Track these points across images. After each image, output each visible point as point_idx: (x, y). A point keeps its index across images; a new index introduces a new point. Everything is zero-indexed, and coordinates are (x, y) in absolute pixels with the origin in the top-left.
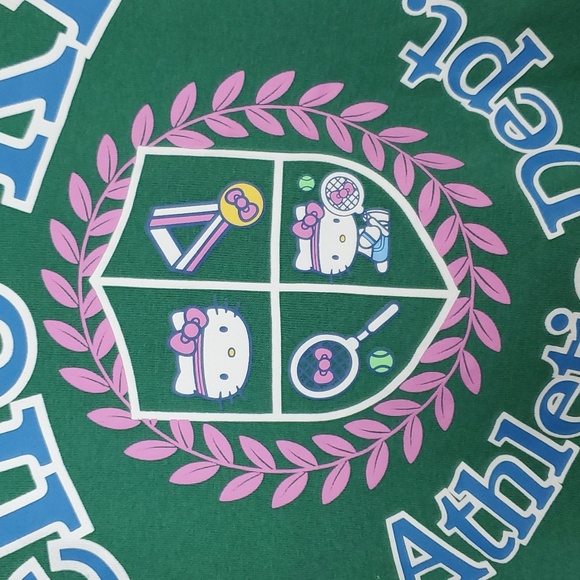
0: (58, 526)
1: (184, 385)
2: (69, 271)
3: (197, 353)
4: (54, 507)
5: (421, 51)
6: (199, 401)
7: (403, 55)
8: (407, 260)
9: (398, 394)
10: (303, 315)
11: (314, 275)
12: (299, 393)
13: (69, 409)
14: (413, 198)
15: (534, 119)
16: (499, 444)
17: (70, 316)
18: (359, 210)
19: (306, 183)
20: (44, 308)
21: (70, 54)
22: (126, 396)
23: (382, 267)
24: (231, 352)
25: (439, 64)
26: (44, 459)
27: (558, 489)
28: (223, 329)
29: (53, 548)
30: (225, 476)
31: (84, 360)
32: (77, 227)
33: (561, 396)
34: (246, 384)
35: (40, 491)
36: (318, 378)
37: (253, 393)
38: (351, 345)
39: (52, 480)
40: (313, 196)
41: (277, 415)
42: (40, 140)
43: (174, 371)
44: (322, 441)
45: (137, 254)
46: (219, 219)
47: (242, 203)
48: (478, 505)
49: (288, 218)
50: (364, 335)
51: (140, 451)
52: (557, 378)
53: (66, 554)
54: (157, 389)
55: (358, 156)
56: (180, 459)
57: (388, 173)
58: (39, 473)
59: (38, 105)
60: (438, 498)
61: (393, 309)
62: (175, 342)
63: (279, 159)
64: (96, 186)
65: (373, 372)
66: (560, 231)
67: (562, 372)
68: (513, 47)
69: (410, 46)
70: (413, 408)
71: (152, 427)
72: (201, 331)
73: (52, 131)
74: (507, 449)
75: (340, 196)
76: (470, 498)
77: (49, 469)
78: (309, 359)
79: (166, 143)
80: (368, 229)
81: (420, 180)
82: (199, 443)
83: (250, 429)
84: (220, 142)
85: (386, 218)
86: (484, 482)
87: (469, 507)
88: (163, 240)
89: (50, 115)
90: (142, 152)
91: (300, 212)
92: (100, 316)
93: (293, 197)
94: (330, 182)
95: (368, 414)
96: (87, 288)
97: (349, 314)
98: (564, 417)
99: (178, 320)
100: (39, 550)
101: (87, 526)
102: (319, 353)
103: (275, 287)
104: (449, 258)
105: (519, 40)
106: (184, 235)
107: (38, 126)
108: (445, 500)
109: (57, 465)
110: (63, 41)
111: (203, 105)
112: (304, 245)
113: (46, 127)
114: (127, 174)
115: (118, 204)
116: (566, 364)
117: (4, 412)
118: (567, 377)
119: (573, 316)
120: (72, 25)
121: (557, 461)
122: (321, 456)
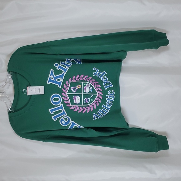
0: (64, 115)
1: (75, 102)
2: (64, 93)
3: (76, 100)
4: (64, 113)
5: (95, 73)
6: (76, 104)
7: (93, 73)
8: (94, 91)
9: (93, 103)
10: (85, 96)
11: (86, 93)
12: (85, 103)
13: (65, 105)
14: (94, 86)
15: (105, 79)
16: (103, 107)
17: (65, 97)
18: (90, 87)
19: (85, 85)
20: (62, 96)
21: (64, 74)
22: (70, 104)
23: (92, 92)
24: (79, 100)
25: (97, 74)
26: (63, 109)
28: (78, 98)
30: (78, 110)
31: (66, 101)
32: (65, 89)
33: (108, 103)
35: (63, 112)
37: (81, 103)
38: (89, 99)
39: (63, 111)
40: (85, 86)
41: (83, 105)
42: (61, 81)
43: (74, 101)
44: (87, 107)
45: (70, 91)
46: (77, 88)
47: (79, 86)
48: (101, 113)
49: (83, 88)
51: (71, 108)
52: (108, 101)
53: (65, 117)
54: (72, 103)
55: (89, 82)
56: (74, 109)
57: (92, 84)
58: (62, 110)
59: (61, 78)
60: (98, 112)
61: (93, 96)
63: (82, 82)
64: (66, 85)
66: (107, 89)
68: (103, 73)
70: (95, 104)
71: (72, 106)
72: (76, 98)
73: (62, 80)
75: (88, 86)
77: (63, 110)
78: (85, 100)
79: (72, 81)
80: (90, 89)
81: (95, 84)
82: (76, 107)
83: (80, 106)
84: (77, 81)
85: (92, 88)
86: (102, 111)
88: (72, 90)
89: (62, 79)
90: (70, 82)
91: (84, 87)
92: (67, 97)
93: (84, 86)
94: (87, 84)
95: (91, 105)
96: (66, 94)
97: (89, 96)
98: (109, 105)
100: (63, 117)
101: (67, 115)
103: (82, 94)
104: (97, 91)
106: (74, 89)
107: (61, 80)
109: (64, 110)
110: (63, 73)
111: (76, 78)
112: (85, 90)
114: (69, 84)
115: (68, 87)
116: (108, 100)
117: (59, 105)
118: (109, 101)
119: (108, 96)
120: (64, 71)
121: (109, 109)
122: (87, 109)
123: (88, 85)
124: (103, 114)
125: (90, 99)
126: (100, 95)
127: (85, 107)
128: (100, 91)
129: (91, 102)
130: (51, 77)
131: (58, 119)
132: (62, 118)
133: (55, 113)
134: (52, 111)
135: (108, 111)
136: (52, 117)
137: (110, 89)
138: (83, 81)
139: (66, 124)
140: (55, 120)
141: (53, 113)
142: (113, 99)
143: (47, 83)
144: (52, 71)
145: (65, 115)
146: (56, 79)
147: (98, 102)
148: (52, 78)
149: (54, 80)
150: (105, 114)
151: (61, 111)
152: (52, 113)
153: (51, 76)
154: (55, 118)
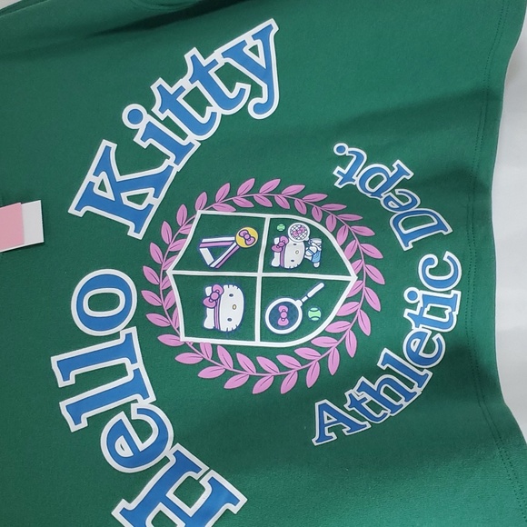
0: (138, 396)
1: (209, 323)
2: (157, 267)
3: (216, 307)
4: (136, 386)
5: (345, 172)
6: (216, 333)
7: (335, 173)
8: (329, 260)
9: (324, 333)
10: (273, 288)
11: (281, 269)
12: (269, 330)
13: (149, 334)
14: (335, 233)
16: (384, 368)
17: (155, 289)
18: (307, 239)
19: (281, 227)
20: (142, 284)
21: (170, 168)
22: (178, 329)
23: (317, 265)
24: (234, 307)
25: (354, 177)
26: (134, 361)
27: (419, 393)
28: (231, 295)
29: (134, 407)
30: (228, 375)
31: (159, 310)
32: (163, 246)
33: (418, 341)
34: (241, 324)
35: (130, 377)
36: (280, 322)
37: (244, 329)
38: (298, 304)
39: (137, 372)
40: (284, 233)
41: (257, 343)
42: (150, 206)
43: (204, 316)
44: (282, 358)
46: (235, 244)
47: (247, 237)
48: (370, 398)
49: (270, 244)
50: (305, 299)
51: (184, 358)
52: (415, 330)
53: (140, 411)
54: (194, 327)
55: (309, 215)
56: (204, 364)
57: (323, 223)
58: (130, 368)
59: (151, 191)
60: (347, 394)
61: (321, 286)
62: (206, 302)
63: (268, 217)
64: (175, 227)
65: (310, 320)
66: (411, 246)
67: (417, 326)
68: (392, 169)
69: (338, 168)
70: (333, 343)
71: (190, 346)
72: (220, 296)
73: (156, 203)
74: (389, 371)
75: (297, 233)
76: (366, 395)
77: (135, 366)
79: (212, 209)
80: (311, 248)
81: (339, 225)
82: (215, 356)
83: (243, 350)
84: (239, 209)
85: (320, 242)
86: (375, 387)
87: (365, 399)
88: (206, 254)
89: (156, 195)
90: (199, 213)
91: (276, 241)
92: (170, 289)
93: (273, 233)
94: (292, 227)
95: (308, 344)
96: (165, 275)
98: (421, 353)
99: (208, 291)
100: (126, 408)
101: (152, 397)
102: (281, 309)
103: (260, 274)
104: (351, 261)
105: (394, 165)
106: (215, 251)
107: (150, 200)
108: (350, 395)
109: (140, 365)
110: (167, 163)
111: (233, 192)
112: (277, 255)
113: (154, 200)
114: (191, 222)
115: (185, 236)
116: (419, 320)
117: (116, 336)
118: (420, 329)
119: (420, 293)
120: (173, 157)
121: (420, 380)
122: (282, 367)
123: (301, 230)
124: (377, 410)
125: (305, 307)
126: (370, 283)
127: (271, 354)
128: (369, 260)
129: (308, 326)
130: (97, 181)
131: (98, 422)
132: (122, 416)
133: (85, 382)
134: (66, 367)
135: (418, 390)
136: (63, 405)
137: (434, 244)
138: (276, 208)
139: (139, 458)
140: (74, 428)
141: (72, 381)
142: (452, 314)
143: (72, 210)
144: (108, 149)
145: (145, 395)
146: (124, 195)
147: (356, 329)
148: (102, 187)
149: (109, 195)
150: (394, 408)
151: (121, 371)
152: (66, 378)
153: (96, 173)
154: (76, 411)
